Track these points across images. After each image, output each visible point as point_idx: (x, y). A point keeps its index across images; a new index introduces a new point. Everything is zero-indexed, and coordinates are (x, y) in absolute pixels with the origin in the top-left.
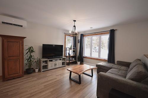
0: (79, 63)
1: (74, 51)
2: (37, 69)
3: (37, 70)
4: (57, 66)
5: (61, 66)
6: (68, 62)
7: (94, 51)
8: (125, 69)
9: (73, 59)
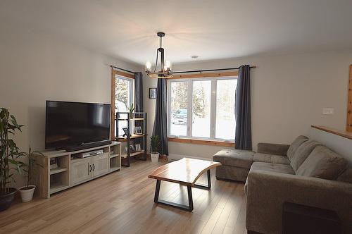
0: (155, 157)
1: (137, 123)
2: (28, 188)
3: (28, 195)
4: (96, 173)
5: (108, 170)
6: (125, 156)
7: (176, 121)
8: (280, 161)
9: (138, 147)
